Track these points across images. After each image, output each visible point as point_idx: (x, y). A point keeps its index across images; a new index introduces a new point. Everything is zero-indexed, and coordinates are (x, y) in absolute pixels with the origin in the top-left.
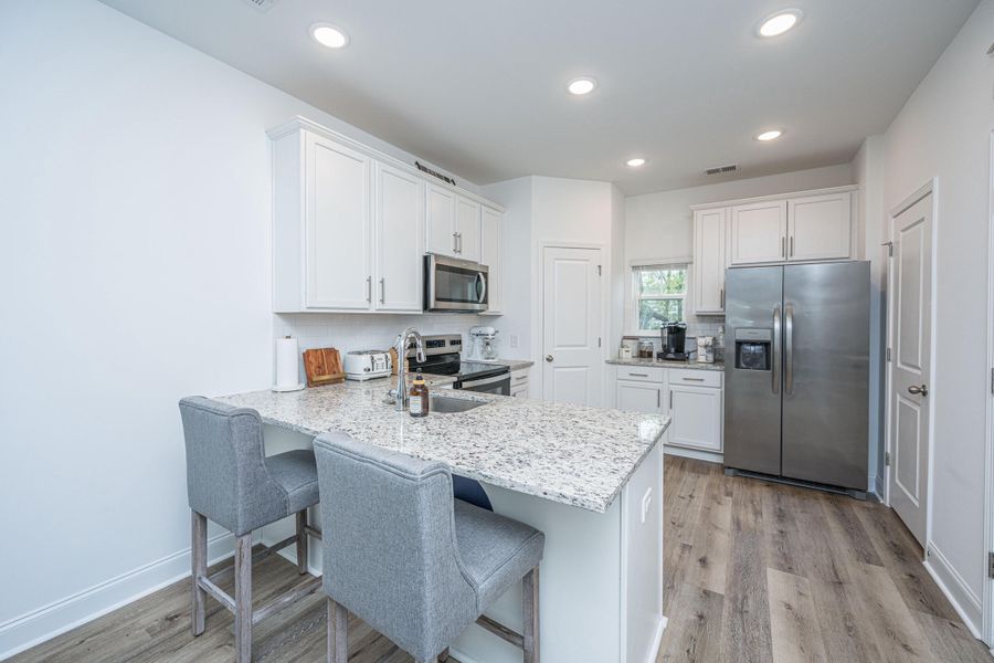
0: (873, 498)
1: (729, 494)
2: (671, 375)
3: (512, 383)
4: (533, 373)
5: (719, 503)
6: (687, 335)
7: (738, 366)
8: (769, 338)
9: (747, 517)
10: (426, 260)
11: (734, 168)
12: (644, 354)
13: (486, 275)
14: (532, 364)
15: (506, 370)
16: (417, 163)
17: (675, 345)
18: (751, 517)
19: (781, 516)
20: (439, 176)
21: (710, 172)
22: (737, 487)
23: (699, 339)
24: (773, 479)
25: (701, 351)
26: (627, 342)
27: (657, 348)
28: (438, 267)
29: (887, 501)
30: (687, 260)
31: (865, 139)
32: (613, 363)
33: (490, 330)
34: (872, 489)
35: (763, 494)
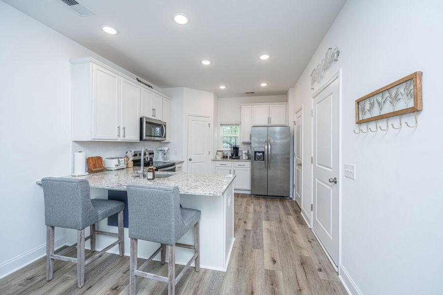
0: (291, 199)
1: (252, 203)
2: (235, 164)
3: (176, 169)
4: (184, 165)
5: (250, 206)
6: (239, 150)
7: (255, 160)
8: (264, 150)
9: (258, 208)
10: (141, 119)
11: (254, 93)
12: (225, 157)
13: (165, 126)
14: (183, 162)
15: (173, 164)
16: (137, 79)
17: (235, 153)
18: (259, 208)
19: (267, 207)
20: (146, 84)
21: (247, 93)
22: (255, 201)
23: (243, 151)
24: (265, 197)
25: (244, 155)
26: (218, 153)
27: (229, 155)
28: (147, 123)
29: (294, 199)
30: (239, 123)
32: (214, 161)
33: (166, 149)
34: (291, 196)
35: (263, 202)
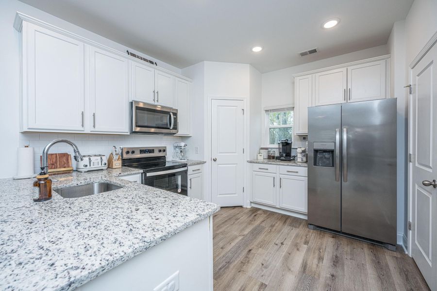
2: (281, 169)
3: (189, 173)
4: (206, 168)
5: (298, 249)
6: (293, 147)
7: (315, 164)
8: (333, 148)
9: (313, 262)
10: (131, 104)
12: (271, 157)
13: (175, 114)
14: (206, 162)
15: (185, 165)
16: (128, 51)
17: (286, 153)
18: (315, 261)
20: (145, 60)
21: (303, 54)
22: (313, 235)
23: (298, 148)
24: (336, 233)
25: (299, 156)
26: (262, 151)
27: (277, 154)
30: (291, 106)
31: (393, 24)
32: (251, 162)
33: (182, 144)
35: (328, 242)
